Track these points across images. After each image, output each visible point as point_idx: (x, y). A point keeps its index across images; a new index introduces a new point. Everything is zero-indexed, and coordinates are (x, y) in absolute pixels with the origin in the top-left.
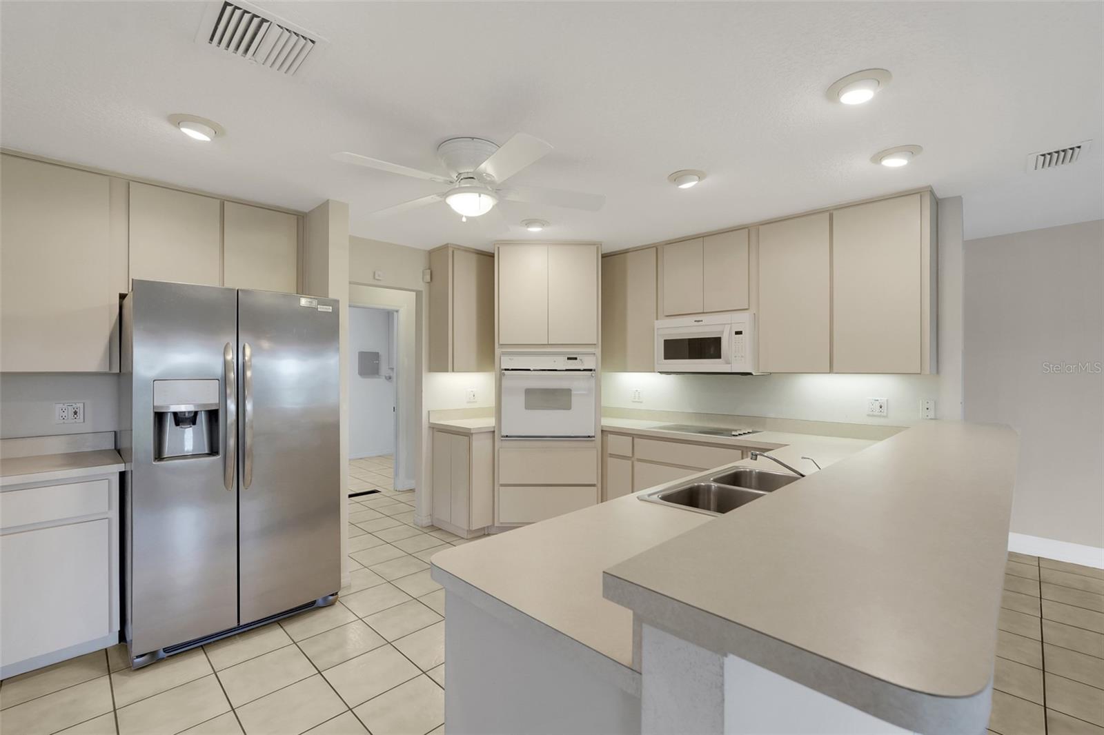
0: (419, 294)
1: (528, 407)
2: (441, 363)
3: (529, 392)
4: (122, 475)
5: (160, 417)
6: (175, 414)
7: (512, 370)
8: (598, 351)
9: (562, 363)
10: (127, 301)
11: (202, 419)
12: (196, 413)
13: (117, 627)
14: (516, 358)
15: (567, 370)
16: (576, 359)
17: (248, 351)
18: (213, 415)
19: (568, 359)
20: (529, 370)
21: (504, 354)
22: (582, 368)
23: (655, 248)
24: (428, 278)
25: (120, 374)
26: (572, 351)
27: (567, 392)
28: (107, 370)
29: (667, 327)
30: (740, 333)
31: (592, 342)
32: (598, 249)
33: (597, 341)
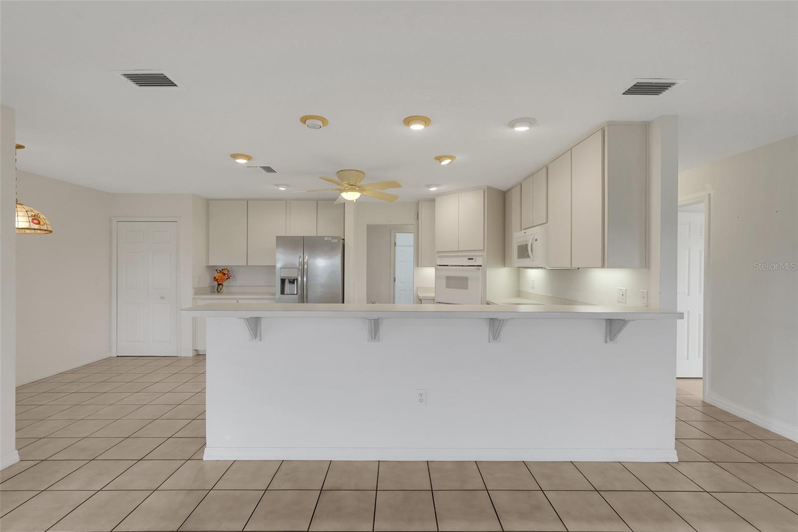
0: (414, 225)
1: (447, 287)
3: (448, 278)
5: (283, 281)
6: (289, 280)
7: (443, 265)
8: (485, 254)
9: (465, 262)
12: (294, 280)
14: (443, 259)
15: (468, 266)
16: (472, 259)
17: (307, 257)
19: (469, 259)
20: (448, 266)
21: (438, 257)
22: (476, 265)
23: (520, 185)
24: (416, 217)
26: (470, 254)
27: (466, 279)
29: (518, 237)
30: (536, 240)
31: (482, 249)
32: (484, 191)
33: (484, 248)
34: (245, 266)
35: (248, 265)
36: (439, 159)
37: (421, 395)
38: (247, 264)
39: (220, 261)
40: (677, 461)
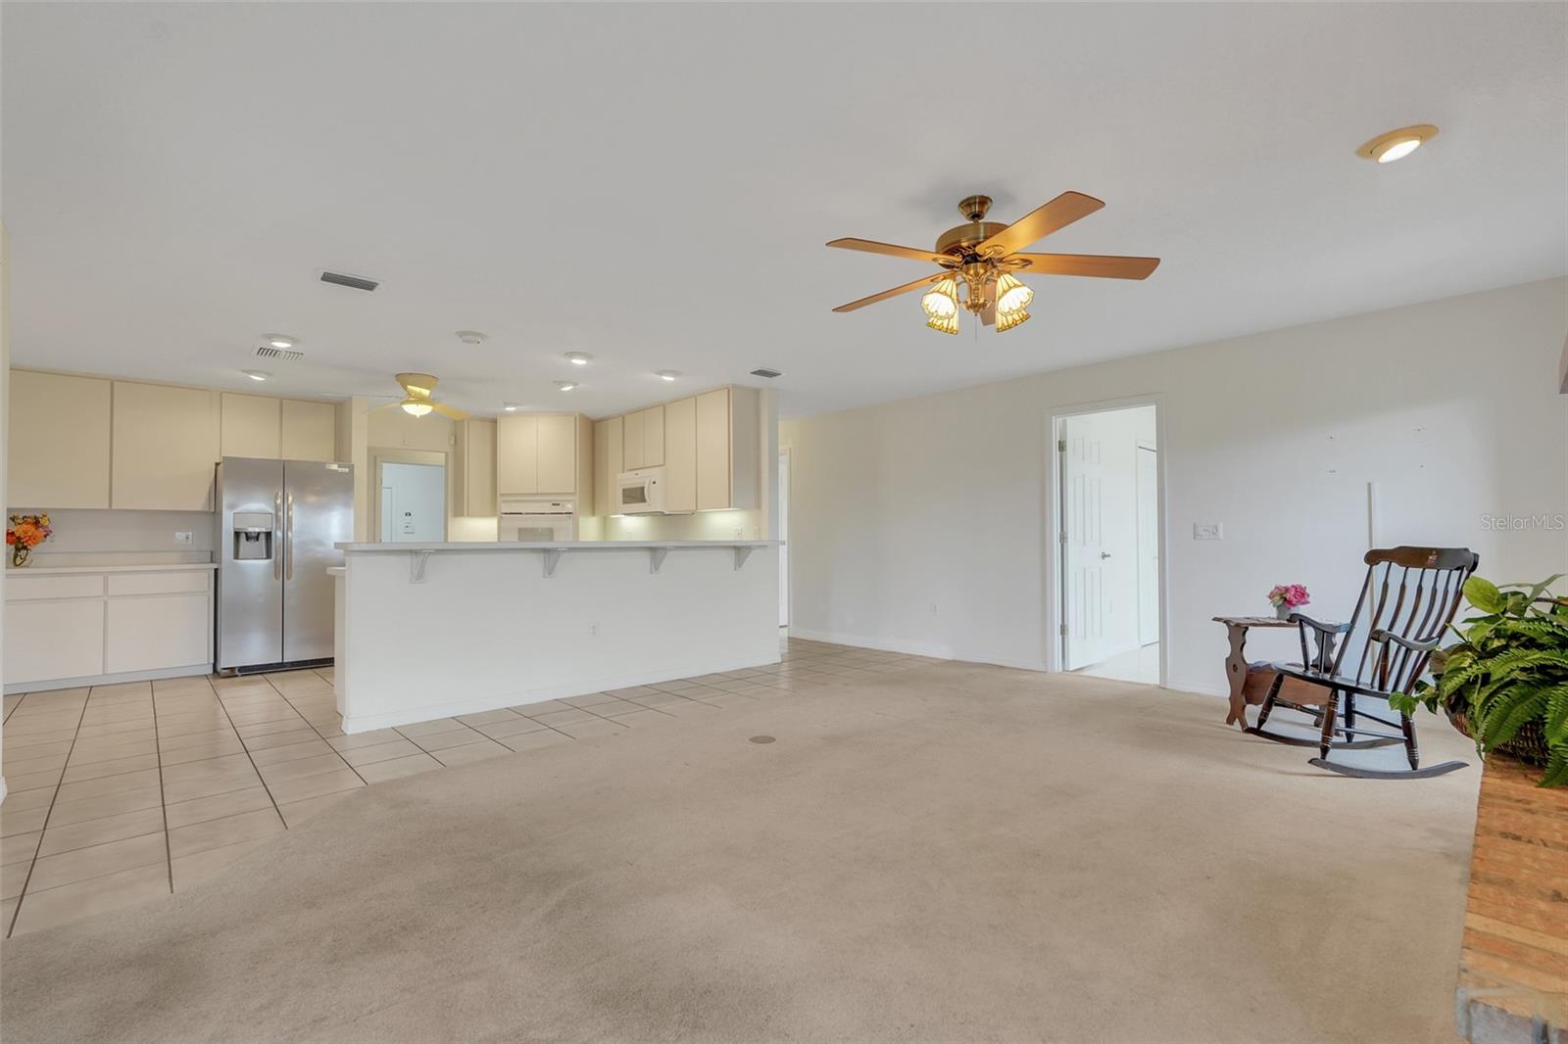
0: (447, 454)
1: (520, 540)
2: (459, 511)
3: (520, 530)
4: (216, 570)
5: (237, 534)
6: (246, 533)
7: (509, 513)
8: (575, 497)
9: (547, 508)
10: (220, 467)
11: (262, 537)
12: (259, 533)
13: (212, 661)
14: (514, 505)
15: (552, 513)
16: (558, 505)
17: (290, 499)
18: (268, 535)
19: (554, 505)
20: (523, 514)
21: (504, 502)
22: (564, 512)
23: (621, 419)
24: (453, 442)
25: (215, 512)
26: (556, 498)
27: (549, 530)
28: (206, 509)
29: (620, 479)
30: (654, 483)
31: (573, 491)
32: (576, 419)
33: (575, 489)
34: (105, 510)
35: (114, 507)
36: (561, 383)
37: (594, 628)
38: (110, 506)
39: (32, 501)
40: (780, 661)
